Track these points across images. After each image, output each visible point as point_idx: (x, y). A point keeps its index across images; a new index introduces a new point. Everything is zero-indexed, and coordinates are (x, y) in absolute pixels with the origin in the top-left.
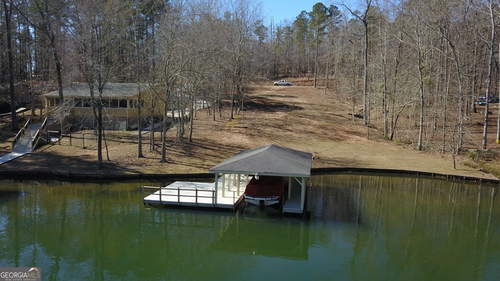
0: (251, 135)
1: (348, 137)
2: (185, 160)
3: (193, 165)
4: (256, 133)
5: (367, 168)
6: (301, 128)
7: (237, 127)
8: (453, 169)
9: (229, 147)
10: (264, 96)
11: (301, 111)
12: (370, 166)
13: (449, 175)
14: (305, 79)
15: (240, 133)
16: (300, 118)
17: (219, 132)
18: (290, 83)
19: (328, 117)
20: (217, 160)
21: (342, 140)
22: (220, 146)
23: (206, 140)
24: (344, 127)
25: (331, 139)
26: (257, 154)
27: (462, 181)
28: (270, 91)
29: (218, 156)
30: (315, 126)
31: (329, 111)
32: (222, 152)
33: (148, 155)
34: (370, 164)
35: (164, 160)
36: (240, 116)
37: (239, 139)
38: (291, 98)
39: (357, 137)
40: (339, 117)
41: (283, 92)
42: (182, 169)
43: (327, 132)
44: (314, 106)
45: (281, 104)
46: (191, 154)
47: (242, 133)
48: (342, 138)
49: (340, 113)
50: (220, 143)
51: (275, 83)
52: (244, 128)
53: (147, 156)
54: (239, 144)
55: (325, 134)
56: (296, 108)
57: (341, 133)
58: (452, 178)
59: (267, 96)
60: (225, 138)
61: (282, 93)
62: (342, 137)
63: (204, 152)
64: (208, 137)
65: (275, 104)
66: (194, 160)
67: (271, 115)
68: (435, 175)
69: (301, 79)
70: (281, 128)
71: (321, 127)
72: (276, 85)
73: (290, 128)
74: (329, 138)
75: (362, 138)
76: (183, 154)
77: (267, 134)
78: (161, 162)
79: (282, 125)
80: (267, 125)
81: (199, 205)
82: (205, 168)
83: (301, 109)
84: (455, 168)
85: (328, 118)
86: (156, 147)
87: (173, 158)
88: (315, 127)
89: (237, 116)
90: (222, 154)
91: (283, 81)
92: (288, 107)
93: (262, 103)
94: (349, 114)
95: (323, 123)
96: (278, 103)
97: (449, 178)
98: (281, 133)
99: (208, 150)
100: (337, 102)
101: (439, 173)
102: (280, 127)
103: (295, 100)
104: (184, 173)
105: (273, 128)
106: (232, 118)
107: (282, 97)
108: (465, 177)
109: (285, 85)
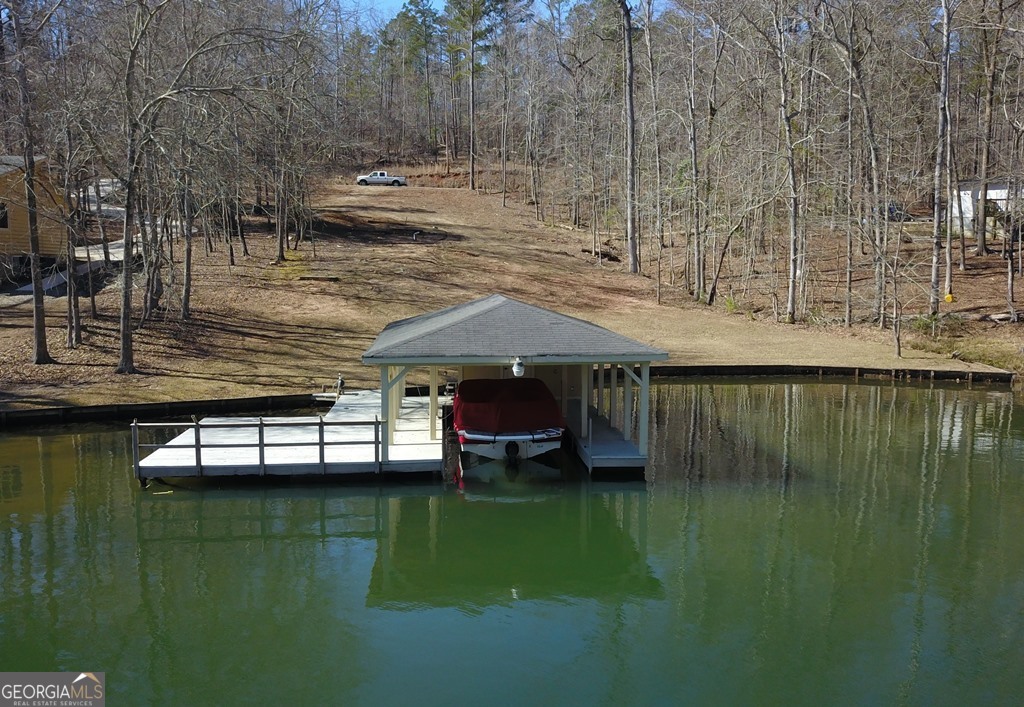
0: (359, 298)
1: (608, 301)
2: (193, 365)
3: (223, 378)
4: (372, 294)
5: (696, 364)
6: (486, 279)
7: (308, 279)
8: (896, 356)
9: (309, 330)
10: (344, 209)
11: (464, 244)
12: (702, 360)
13: (897, 371)
14: (438, 169)
15: (323, 292)
16: (472, 258)
17: (262, 292)
18: (401, 180)
19: (537, 255)
20: (293, 363)
21: (597, 307)
22: (281, 328)
23: (231, 313)
24: (589, 277)
25: (569, 305)
26: (490, 310)
27: (926, 381)
28: (352, 198)
29: (285, 354)
30: (519, 275)
31: (533, 243)
32: (294, 342)
33: (67, 356)
34: (697, 357)
35: (128, 368)
36: (303, 255)
37: (327, 309)
38: (421, 215)
39: (630, 299)
40: (564, 257)
41: (391, 199)
42: (199, 389)
43: (554, 289)
44: (489, 231)
45: (402, 227)
46: (203, 350)
47: (331, 294)
48: (597, 304)
49: (561, 248)
50: (278, 319)
51: (360, 178)
52: (331, 280)
53: (65, 359)
54: (335, 321)
55: (551, 294)
56: (445, 236)
57: (587, 291)
58: (904, 376)
59: (351, 209)
60: (290, 307)
61: (388, 203)
62: (594, 299)
63: (239, 343)
64: (236, 306)
65: (384, 226)
66: (219, 366)
67: (390, 250)
68: (863, 371)
69: (429, 170)
70: (433, 281)
71: (535, 278)
72: (364, 182)
73: (456, 280)
74: (564, 303)
75: (644, 302)
76: (178, 352)
77: (404, 295)
78: (120, 372)
79: (433, 274)
80: (393, 274)
81: (329, 471)
82: (265, 385)
83: (459, 238)
84: (899, 354)
85: (538, 258)
86: (83, 334)
87: (149, 360)
88: (519, 277)
89: (292, 253)
90: (294, 346)
91: (382, 174)
92: (422, 233)
93: (349, 225)
94: (584, 251)
95: (534, 268)
96: (394, 224)
97: (897, 376)
98: (438, 292)
99: (248, 339)
100: (541, 225)
101: (872, 366)
102: (429, 278)
103: (432, 219)
104: (208, 398)
105: (413, 281)
106: (282, 257)
107: (393, 210)
108: (935, 372)
109: (387, 185)
